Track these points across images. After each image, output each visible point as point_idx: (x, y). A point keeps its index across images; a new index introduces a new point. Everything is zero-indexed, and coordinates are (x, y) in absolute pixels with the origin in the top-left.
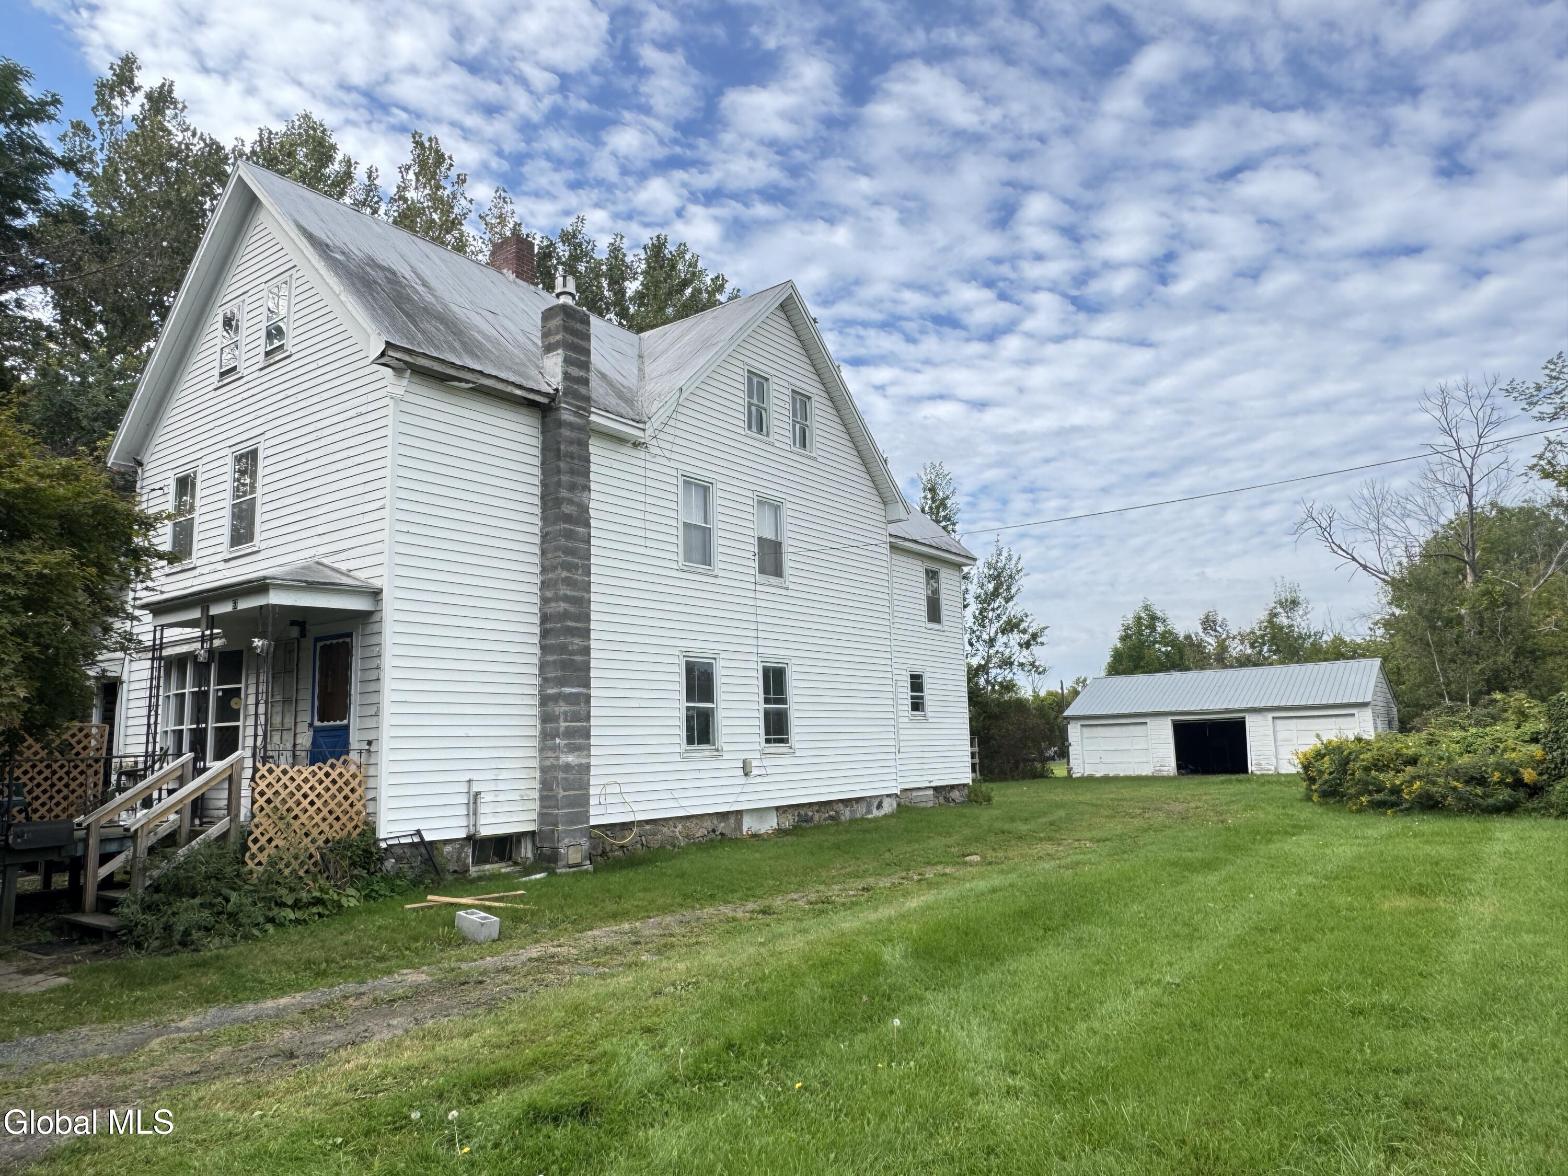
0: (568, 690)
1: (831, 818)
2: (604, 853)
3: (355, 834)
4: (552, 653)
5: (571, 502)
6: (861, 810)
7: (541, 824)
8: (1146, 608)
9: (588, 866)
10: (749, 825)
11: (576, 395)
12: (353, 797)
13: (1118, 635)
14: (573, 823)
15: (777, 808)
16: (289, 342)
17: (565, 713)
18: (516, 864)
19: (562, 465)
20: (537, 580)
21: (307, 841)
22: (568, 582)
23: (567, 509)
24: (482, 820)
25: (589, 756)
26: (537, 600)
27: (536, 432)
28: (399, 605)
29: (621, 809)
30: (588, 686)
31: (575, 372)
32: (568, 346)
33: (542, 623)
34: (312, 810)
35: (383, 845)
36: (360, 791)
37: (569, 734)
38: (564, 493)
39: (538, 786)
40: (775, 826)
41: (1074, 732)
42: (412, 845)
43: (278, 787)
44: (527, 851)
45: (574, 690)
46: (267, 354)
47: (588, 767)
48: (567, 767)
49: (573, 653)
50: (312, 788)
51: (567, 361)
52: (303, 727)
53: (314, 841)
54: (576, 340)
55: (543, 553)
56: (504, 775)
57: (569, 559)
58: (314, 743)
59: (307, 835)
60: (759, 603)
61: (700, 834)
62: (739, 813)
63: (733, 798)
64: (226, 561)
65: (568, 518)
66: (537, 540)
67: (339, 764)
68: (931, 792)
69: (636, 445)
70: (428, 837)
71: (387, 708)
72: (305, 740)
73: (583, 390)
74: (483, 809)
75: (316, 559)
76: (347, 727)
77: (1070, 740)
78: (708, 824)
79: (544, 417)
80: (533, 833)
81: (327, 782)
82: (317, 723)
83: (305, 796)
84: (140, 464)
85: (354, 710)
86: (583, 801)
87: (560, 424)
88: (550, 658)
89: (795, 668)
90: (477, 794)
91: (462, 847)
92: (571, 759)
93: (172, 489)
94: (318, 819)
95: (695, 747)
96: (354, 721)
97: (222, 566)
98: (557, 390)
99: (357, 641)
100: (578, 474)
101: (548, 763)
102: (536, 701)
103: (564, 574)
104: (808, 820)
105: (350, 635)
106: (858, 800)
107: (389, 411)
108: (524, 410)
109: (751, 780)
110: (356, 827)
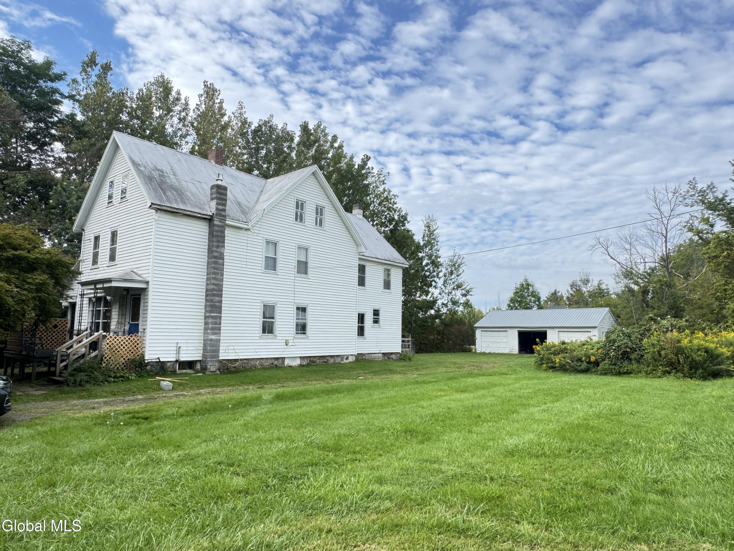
0: (213, 314)
1: (324, 362)
2: (227, 369)
3: (138, 357)
4: (208, 302)
5: (217, 252)
6: (338, 360)
7: (203, 358)
8: (526, 280)
9: (218, 372)
10: (287, 362)
11: (220, 215)
12: (137, 346)
13: (513, 292)
14: (213, 358)
15: (300, 357)
16: (127, 195)
17: (211, 322)
18: (195, 370)
19: (214, 239)
20: (205, 277)
21: (122, 359)
22: (214, 279)
23: (215, 254)
24: (181, 355)
25: (220, 336)
26: (205, 284)
27: (207, 228)
28: (154, 286)
29: (234, 354)
30: (221, 313)
31: (221, 207)
32: (217, 198)
33: (206, 292)
34: (124, 350)
35: (146, 361)
36: (140, 344)
37: (212, 329)
38: (214, 249)
39: (202, 345)
40: (299, 363)
41: (478, 333)
42: (157, 362)
43: (113, 342)
44: (198, 366)
45: (215, 315)
46: (121, 198)
47: (219, 340)
48: (211, 340)
49: (216, 302)
50: (124, 343)
51: (217, 204)
52: (127, 323)
53: (124, 359)
54: (221, 196)
55: (208, 268)
56: (190, 341)
57: (216, 271)
58: (130, 328)
59: (122, 357)
60: (296, 284)
61: (267, 364)
62: (284, 358)
63: (280, 353)
64: (108, 267)
65: (215, 257)
66: (206, 264)
67: (134, 336)
68: (381, 355)
69: (246, 230)
70: (162, 360)
71: (149, 319)
72: (127, 328)
73: (223, 213)
74: (181, 352)
75: (132, 270)
76: (138, 324)
77: (476, 337)
78: (270, 361)
79: (210, 222)
80: (200, 361)
81: (129, 341)
82: (131, 322)
83: (122, 345)
84: (84, 230)
85: (141, 319)
86: (218, 351)
87: (214, 225)
88: (208, 304)
89: (310, 308)
90: (180, 347)
91: (174, 364)
92: (213, 337)
93: (93, 240)
94: (126, 352)
95: (267, 334)
96: (140, 322)
97: (106, 268)
98: (213, 214)
99: (142, 297)
100: (220, 242)
101: (205, 338)
102: (203, 318)
103: (213, 276)
104: (313, 362)
105: (140, 295)
106: (337, 356)
107: (153, 223)
108: (203, 221)
109: (288, 347)
110: (138, 355)
